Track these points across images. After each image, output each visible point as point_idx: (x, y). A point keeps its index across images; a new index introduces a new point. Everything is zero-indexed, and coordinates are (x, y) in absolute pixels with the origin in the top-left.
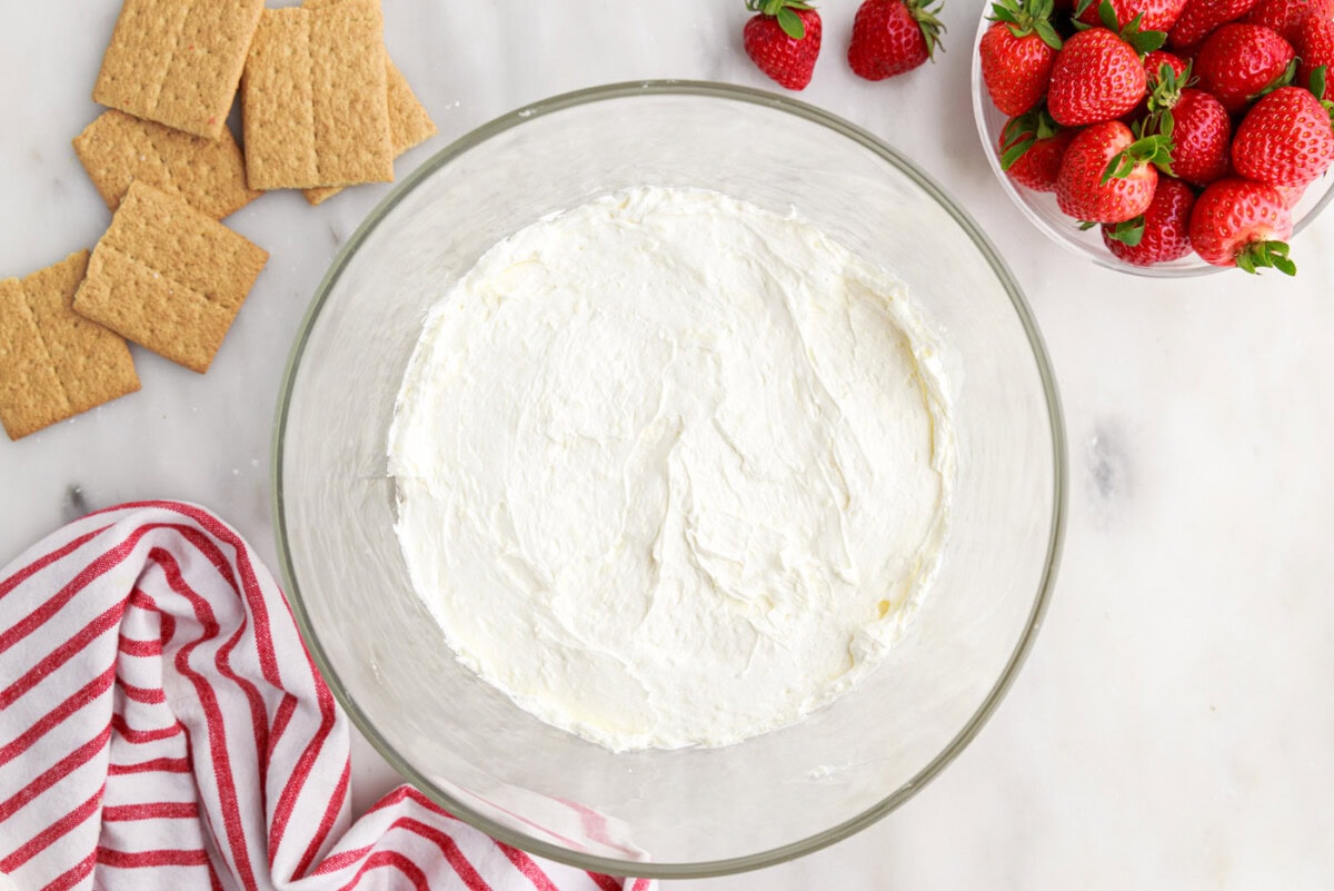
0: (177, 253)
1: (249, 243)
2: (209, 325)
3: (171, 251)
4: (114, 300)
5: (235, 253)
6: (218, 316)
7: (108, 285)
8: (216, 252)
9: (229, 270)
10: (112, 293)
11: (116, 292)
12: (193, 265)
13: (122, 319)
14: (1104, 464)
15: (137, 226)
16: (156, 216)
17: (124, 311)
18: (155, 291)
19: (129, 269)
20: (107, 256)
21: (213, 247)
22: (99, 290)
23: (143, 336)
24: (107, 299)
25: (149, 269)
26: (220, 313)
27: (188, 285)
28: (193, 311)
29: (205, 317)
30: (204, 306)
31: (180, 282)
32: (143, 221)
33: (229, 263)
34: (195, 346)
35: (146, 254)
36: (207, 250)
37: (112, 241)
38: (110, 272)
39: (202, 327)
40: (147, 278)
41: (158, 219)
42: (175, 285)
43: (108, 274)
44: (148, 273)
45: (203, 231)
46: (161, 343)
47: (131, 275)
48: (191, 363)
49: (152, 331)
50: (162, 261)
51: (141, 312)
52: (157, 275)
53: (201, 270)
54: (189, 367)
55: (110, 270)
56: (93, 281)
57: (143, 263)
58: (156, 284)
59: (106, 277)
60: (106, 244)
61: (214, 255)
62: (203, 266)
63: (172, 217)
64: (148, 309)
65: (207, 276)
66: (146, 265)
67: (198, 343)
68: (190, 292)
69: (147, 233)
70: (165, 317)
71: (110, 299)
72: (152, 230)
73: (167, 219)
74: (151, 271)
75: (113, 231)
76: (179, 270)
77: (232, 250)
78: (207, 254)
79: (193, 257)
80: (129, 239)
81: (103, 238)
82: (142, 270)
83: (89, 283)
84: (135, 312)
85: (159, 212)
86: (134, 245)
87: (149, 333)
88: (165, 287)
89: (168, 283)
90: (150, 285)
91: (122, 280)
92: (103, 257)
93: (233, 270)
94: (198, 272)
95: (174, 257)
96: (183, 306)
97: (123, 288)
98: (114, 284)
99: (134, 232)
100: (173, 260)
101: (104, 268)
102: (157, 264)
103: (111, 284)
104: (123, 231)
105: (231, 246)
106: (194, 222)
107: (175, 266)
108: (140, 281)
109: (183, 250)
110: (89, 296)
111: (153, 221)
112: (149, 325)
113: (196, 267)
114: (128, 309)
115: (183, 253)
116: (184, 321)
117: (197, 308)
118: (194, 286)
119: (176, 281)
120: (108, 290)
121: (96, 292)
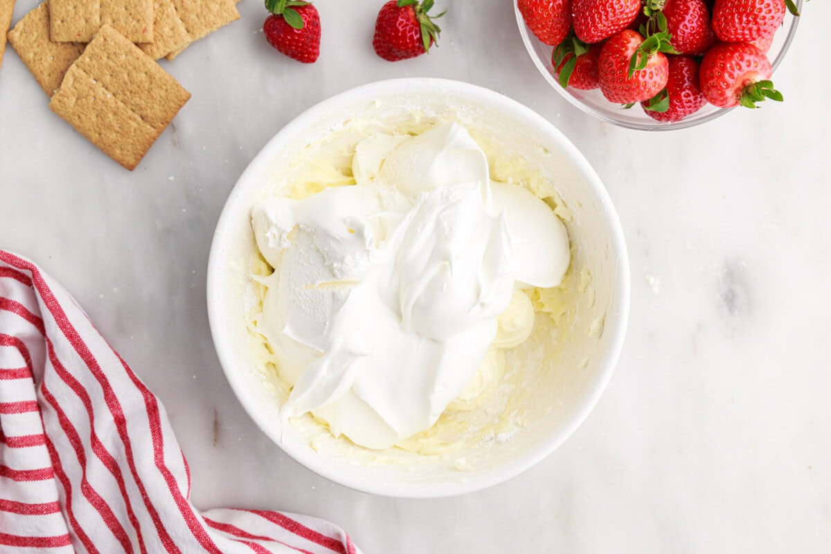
0: (126, 83)
1: (177, 85)
2: (140, 138)
3: (121, 81)
4: (77, 107)
5: (167, 90)
6: (147, 134)
7: (74, 95)
8: (153, 87)
9: (160, 101)
10: (76, 102)
11: (79, 102)
12: (135, 93)
13: (80, 122)
14: (731, 291)
15: (101, 58)
16: (115, 53)
17: (82, 116)
18: (106, 106)
19: (90, 88)
20: (77, 74)
21: (151, 83)
22: (68, 98)
23: (94, 137)
24: (72, 105)
25: (104, 89)
26: (149, 132)
27: (130, 106)
28: (131, 126)
29: (138, 132)
30: (139, 124)
31: (125, 103)
32: (106, 55)
33: (161, 97)
34: (128, 151)
35: (103, 79)
36: (147, 85)
37: (82, 65)
38: (77, 87)
39: (134, 138)
40: (102, 96)
41: (116, 56)
42: (121, 105)
43: (75, 88)
44: (104, 93)
45: (146, 70)
46: (105, 144)
47: (92, 93)
48: (123, 162)
49: (100, 134)
50: (114, 87)
51: (94, 119)
52: (109, 95)
53: (140, 98)
54: (122, 164)
55: (77, 85)
56: (64, 91)
57: (101, 84)
58: (107, 102)
59: (74, 90)
60: (77, 66)
61: (151, 89)
62: (142, 95)
63: (126, 55)
64: (99, 118)
65: (144, 103)
66: (103, 86)
67: (130, 149)
68: (130, 112)
69: (107, 64)
70: (110, 127)
71: (74, 106)
72: (111, 63)
73: (123, 57)
74: (106, 92)
75: (84, 58)
76: (125, 95)
77: (165, 87)
78: (147, 87)
79: (136, 88)
80: (94, 66)
81: (76, 61)
82: (100, 90)
83: (61, 92)
84: (90, 119)
85: (118, 51)
86: (97, 70)
87: (97, 135)
88: (113, 105)
89: (116, 103)
90: (103, 102)
91: (84, 94)
92: (74, 75)
93: (163, 103)
94: (138, 99)
95: (123, 85)
96: (124, 121)
97: (84, 100)
98: (79, 95)
99: (98, 61)
100: (122, 87)
101: (73, 84)
102: (111, 87)
103: (77, 96)
104: (91, 59)
105: (165, 85)
106: (141, 63)
107: (123, 91)
108: (97, 97)
109: (130, 82)
110: (60, 101)
111: (112, 56)
112: (98, 130)
113: (137, 95)
114: (86, 116)
115: (129, 84)
116: (123, 132)
117: (134, 124)
118: (134, 108)
119: (122, 101)
120: (74, 100)
121: (65, 99)
